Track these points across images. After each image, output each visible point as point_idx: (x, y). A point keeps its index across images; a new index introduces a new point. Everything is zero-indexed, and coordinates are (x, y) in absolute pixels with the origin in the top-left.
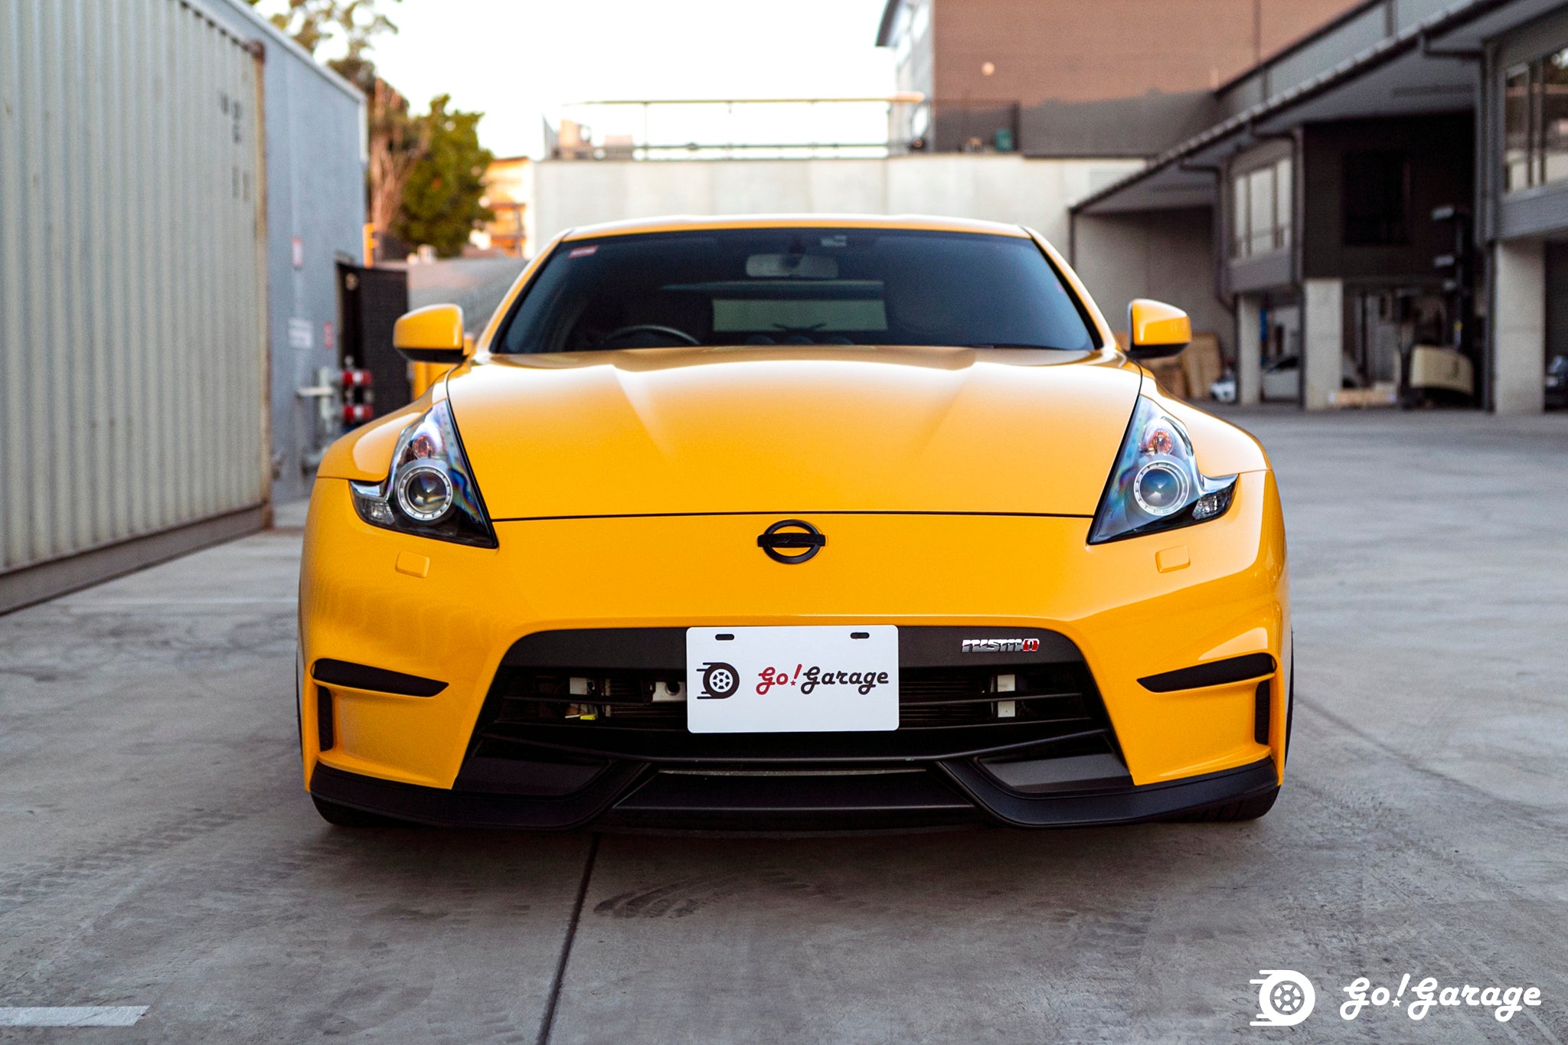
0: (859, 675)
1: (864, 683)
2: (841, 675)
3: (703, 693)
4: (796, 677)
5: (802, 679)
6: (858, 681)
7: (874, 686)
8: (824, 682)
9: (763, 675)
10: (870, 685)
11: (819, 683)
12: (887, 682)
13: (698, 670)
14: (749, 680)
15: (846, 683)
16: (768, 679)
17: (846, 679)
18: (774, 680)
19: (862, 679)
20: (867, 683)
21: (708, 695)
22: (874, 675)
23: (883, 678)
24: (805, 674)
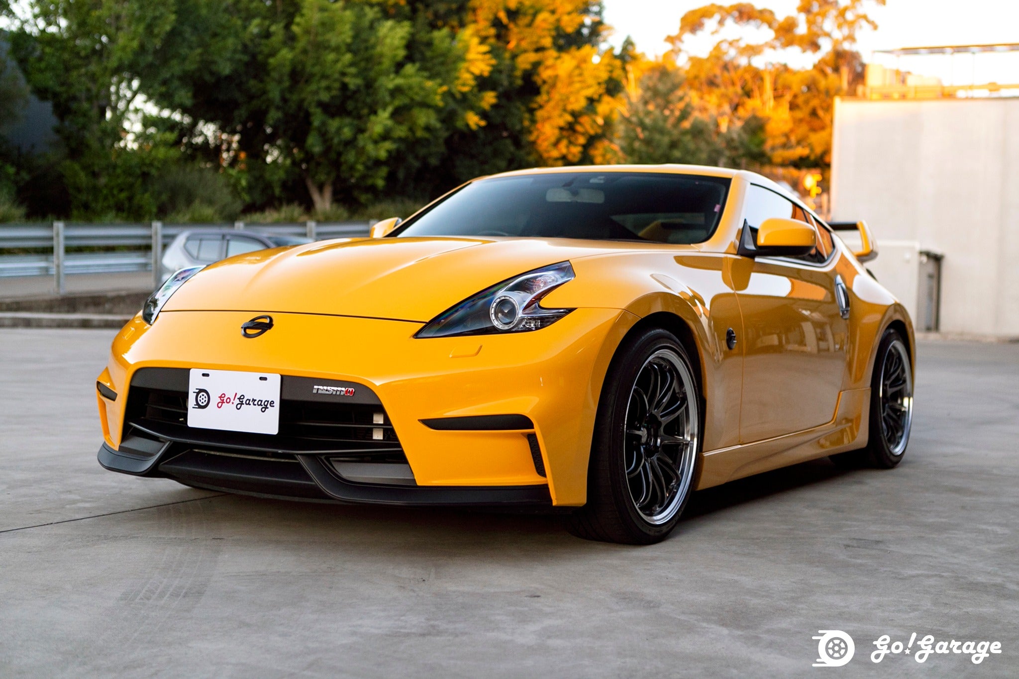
0: (262, 401)
1: (263, 406)
2: (254, 400)
3: (195, 405)
4: (234, 400)
5: (237, 401)
6: (261, 405)
7: (268, 408)
8: (247, 404)
9: (220, 397)
10: (266, 408)
11: (243, 404)
12: (273, 406)
13: (194, 392)
14: (215, 400)
15: (255, 405)
16: (223, 400)
17: (256, 403)
18: (225, 401)
19: (263, 404)
20: (265, 406)
21: (197, 406)
22: (268, 401)
23: (272, 403)
24: (238, 399)
